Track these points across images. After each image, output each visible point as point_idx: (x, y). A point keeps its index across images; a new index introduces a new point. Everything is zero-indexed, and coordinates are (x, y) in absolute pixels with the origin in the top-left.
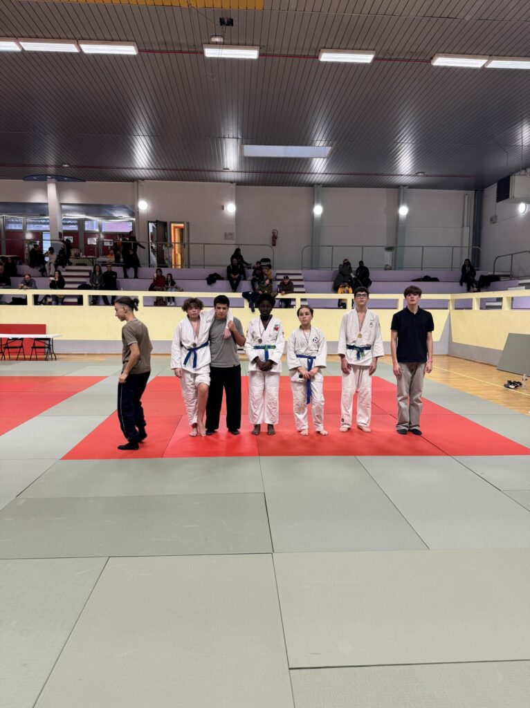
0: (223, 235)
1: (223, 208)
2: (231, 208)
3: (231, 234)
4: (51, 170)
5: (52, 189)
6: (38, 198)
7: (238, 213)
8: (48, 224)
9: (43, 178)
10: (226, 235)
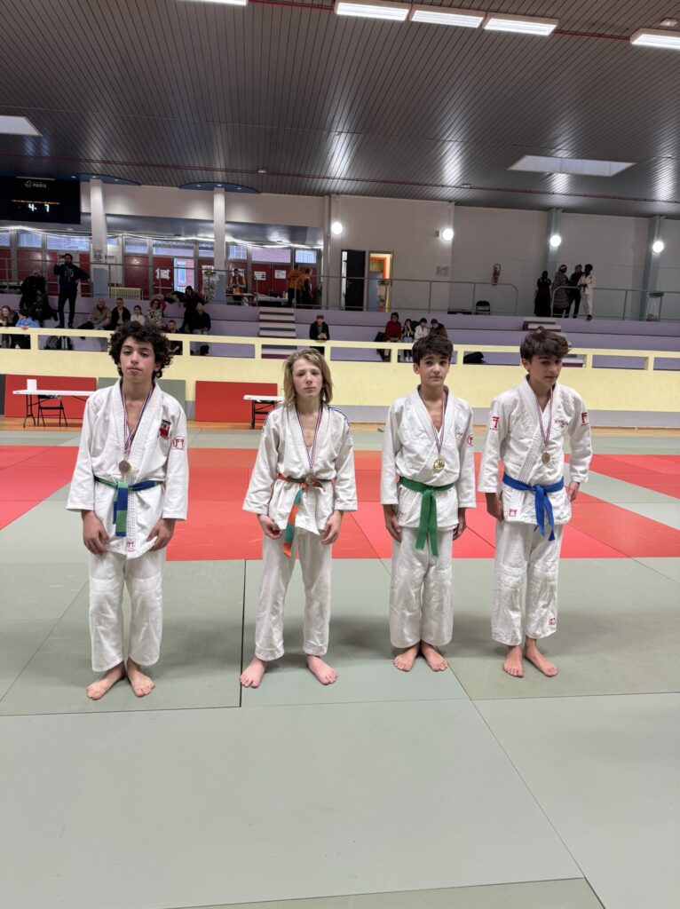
0: (435, 270)
1: (437, 234)
2: (447, 235)
3: (445, 269)
4: (220, 176)
5: (219, 202)
6: (198, 213)
7: (455, 240)
8: (212, 249)
9: (209, 186)
10: (439, 270)
